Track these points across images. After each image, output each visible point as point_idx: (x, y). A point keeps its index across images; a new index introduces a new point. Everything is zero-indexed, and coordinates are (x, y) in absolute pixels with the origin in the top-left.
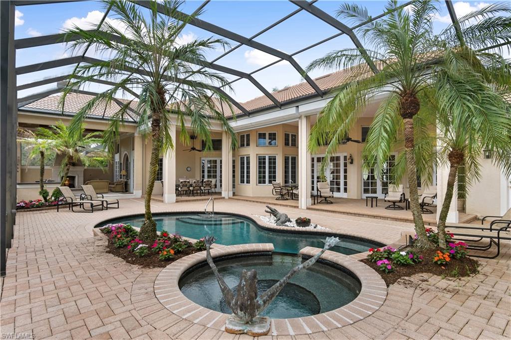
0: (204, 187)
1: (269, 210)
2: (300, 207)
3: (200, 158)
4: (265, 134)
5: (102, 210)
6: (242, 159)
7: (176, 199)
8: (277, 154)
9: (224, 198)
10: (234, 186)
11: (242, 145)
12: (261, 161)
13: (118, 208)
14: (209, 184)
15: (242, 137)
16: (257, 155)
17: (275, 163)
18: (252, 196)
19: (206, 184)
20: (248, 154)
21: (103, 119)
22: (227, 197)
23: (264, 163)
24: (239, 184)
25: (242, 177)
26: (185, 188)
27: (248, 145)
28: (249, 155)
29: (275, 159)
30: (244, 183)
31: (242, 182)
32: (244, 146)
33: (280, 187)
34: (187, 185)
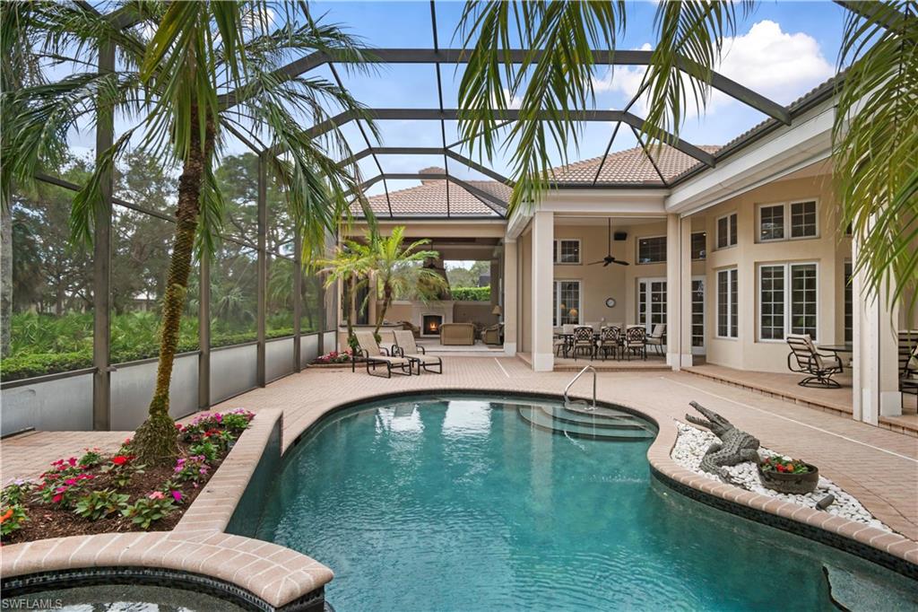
0: (629, 342)
1: (702, 417)
2: (856, 416)
3: (636, 279)
4: (781, 208)
5: (410, 374)
6: (723, 276)
7: (555, 365)
8: (819, 260)
9: (669, 369)
10: (697, 341)
11: (723, 244)
12: (770, 279)
13: (441, 373)
14: (640, 336)
15: (723, 223)
16: (756, 264)
17: (811, 284)
18: (741, 368)
19: (633, 336)
20: (733, 263)
21: (449, 218)
22: (676, 368)
23: (780, 285)
24: (714, 338)
25: (723, 320)
26: (585, 343)
27: (734, 241)
28: (736, 266)
29: (813, 273)
30: (726, 335)
31: (723, 332)
32: (726, 245)
33: (809, 350)
34: (587, 336)
